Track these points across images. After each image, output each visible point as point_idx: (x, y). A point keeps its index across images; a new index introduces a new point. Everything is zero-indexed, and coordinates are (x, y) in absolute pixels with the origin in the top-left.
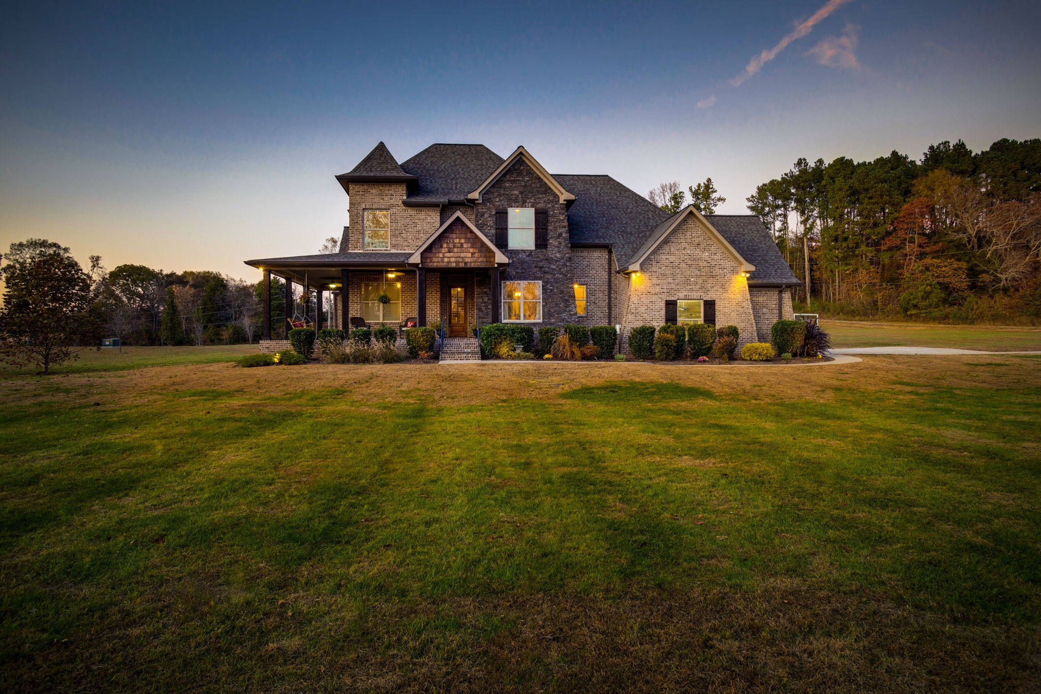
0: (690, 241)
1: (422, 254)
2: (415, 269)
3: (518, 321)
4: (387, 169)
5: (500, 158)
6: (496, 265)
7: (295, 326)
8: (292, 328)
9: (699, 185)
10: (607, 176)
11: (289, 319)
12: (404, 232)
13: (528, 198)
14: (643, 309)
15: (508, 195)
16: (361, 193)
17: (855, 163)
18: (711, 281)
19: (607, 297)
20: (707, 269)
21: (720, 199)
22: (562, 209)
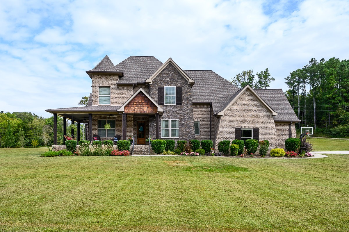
0: (247, 101)
1: (125, 107)
2: (122, 114)
3: (168, 138)
4: (110, 68)
5: (161, 63)
6: (158, 113)
7: (67, 139)
8: (66, 140)
9: (262, 71)
10: (211, 71)
11: (65, 136)
12: (117, 97)
13: (173, 82)
14: (225, 133)
15: (164, 80)
16: (98, 79)
17: (341, 60)
18: (257, 119)
19: (209, 127)
20: (255, 114)
21: (272, 79)
22: (189, 87)
